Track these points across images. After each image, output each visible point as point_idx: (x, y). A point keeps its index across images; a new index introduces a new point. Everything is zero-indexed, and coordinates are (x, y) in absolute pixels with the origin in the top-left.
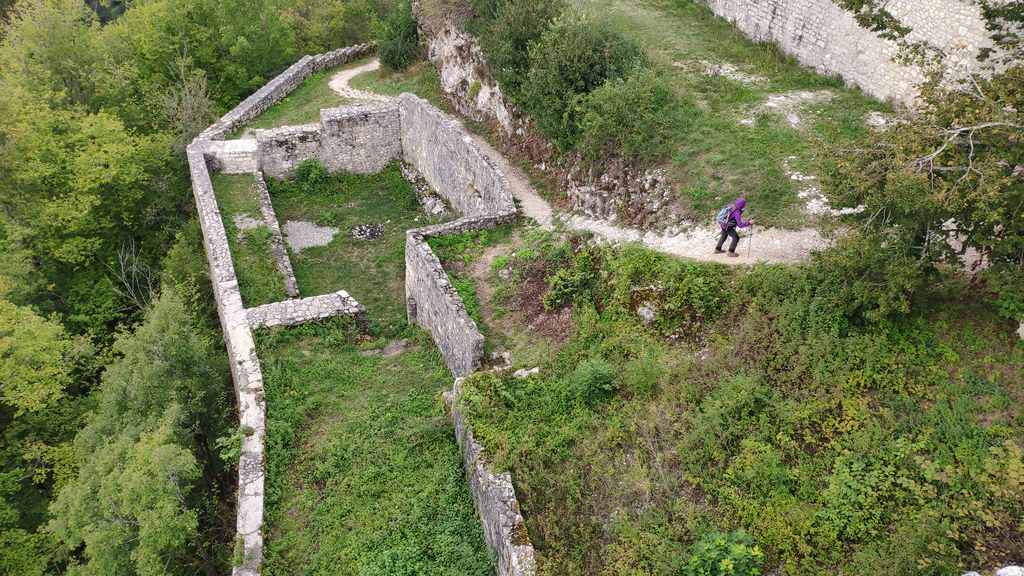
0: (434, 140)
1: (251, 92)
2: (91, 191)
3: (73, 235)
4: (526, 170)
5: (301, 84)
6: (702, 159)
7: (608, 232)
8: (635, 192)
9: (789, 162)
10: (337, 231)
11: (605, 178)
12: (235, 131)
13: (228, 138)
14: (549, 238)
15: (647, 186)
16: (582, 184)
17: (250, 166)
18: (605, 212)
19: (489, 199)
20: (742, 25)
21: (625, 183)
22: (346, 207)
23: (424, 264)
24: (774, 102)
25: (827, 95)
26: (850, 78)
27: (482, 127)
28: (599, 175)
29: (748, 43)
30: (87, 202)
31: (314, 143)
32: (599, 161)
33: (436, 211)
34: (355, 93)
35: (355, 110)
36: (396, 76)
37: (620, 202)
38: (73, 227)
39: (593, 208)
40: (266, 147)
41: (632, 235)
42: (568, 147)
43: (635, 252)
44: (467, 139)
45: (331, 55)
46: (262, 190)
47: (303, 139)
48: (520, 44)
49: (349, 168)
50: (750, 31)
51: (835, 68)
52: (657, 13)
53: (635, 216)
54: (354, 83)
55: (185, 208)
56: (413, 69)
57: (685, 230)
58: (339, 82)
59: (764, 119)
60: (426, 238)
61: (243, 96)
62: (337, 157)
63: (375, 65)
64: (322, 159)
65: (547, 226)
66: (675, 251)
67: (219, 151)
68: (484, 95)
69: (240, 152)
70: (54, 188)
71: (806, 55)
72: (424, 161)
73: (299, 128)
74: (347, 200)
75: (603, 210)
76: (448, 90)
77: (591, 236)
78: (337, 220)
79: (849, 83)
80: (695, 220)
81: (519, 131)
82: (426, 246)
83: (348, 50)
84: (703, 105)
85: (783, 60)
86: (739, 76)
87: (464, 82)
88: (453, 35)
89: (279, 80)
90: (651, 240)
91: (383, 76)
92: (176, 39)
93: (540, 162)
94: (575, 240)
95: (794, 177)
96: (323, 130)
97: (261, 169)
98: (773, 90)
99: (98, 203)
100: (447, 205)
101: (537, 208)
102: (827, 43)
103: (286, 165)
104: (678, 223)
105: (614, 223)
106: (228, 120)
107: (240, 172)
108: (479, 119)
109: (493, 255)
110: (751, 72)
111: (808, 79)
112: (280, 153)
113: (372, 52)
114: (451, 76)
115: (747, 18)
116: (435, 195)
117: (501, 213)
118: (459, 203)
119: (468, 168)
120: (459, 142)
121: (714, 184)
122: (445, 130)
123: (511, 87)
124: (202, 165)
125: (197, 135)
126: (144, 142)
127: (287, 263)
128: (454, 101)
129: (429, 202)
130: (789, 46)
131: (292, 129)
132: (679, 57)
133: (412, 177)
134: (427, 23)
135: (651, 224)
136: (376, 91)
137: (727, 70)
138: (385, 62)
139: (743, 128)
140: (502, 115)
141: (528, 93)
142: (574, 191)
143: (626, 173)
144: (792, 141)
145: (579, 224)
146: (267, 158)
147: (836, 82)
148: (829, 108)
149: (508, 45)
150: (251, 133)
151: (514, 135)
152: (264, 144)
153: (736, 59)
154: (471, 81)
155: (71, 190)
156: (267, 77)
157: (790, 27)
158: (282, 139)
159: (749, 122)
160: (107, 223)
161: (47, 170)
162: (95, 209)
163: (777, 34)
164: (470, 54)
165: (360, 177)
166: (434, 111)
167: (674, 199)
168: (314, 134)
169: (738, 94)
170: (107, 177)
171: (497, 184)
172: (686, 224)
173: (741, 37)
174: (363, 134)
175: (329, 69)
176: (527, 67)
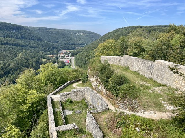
0: (91, 95)
1: (59, 87)
2: (30, 103)
4: (109, 100)
5: (68, 85)
6: (144, 98)
7: (127, 112)
8: (131, 104)
9: (161, 99)
10: (73, 112)
11: (125, 102)
12: (55, 94)
14: (115, 113)
15: (134, 103)
16: (121, 103)
17: (58, 99)
19: (102, 105)
20: (146, 76)
21: (129, 102)
23: (91, 118)
24: (155, 89)
25: (164, 88)
26: (168, 85)
27: (100, 92)
28: (124, 101)
29: (147, 79)
31: (70, 95)
32: (124, 98)
33: (91, 108)
34: (77, 87)
35: (77, 90)
36: (84, 84)
37: (129, 106)
39: (123, 107)
40: (61, 96)
41: (132, 113)
42: (117, 96)
43: (133, 116)
44: (98, 94)
45: (73, 81)
46: (60, 104)
47: (68, 95)
48: (108, 78)
49: (76, 100)
50: (148, 77)
51: (165, 83)
52: (130, 74)
53: (132, 109)
54: (77, 85)
56: (87, 83)
57: (143, 112)
58: (74, 85)
59: (154, 91)
62: (73, 98)
64: (71, 98)
65: (114, 111)
66: (141, 116)
67: (53, 97)
68: (100, 87)
71: (159, 81)
72: (89, 99)
74: (75, 106)
75: (125, 108)
76: (94, 86)
77: (124, 113)
78: (73, 110)
80: (145, 110)
81: (107, 93)
82: (91, 114)
83: (76, 80)
84: (142, 89)
85: (154, 81)
86: (147, 84)
87: (97, 85)
88: (95, 77)
89: (64, 85)
90: (136, 114)
91: (82, 84)
93: (111, 99)
94: (120, 113)
95: (162, 102)
96: (72, 93)
97: (60, 100)
98: (154, 87)
99: (30, 106)
100: (93, 107)
101: (111, 107)
102: (162, 79)
103: (65, 99)
104: (141, 110)
105: (128, 110)
106: (55, 91)
107: (56, 100)
110: (149, 84)
111: (160, 85)
112: (64, 97)
113: (80, 80)
114: (94, 84)
117: (105, 108)
118: (96, 106)
119: (98, 100)
120: (96, 95)
121: (147, 103)
122: (94, 93)
123: (105, 86)
124: (50, 99)
125: (49, 94)
126: (40, 95)
128: (95, 88)
129: (90, 106)
131: (66, 93)
132: (135, 81)
133: (87, 101)
134: (89, 76)
135: (136, 110)
136: (81, 87)
137: (145, 83)
138: (82, 82)
139: (150, 93)
140: (104, 90)
141: (109, 87)
142: (119, 104)
144: (160, 96)
145: (122, 110)
146: (61, 98)
147: (166, 85)
148: (166, 90)
149: (105, 78)
150: (59, 94)
153: (146, 81)
154: (98, 84)
155: (26, 103)
157: (155, 76)
158: (64, 95)
159: (151, 92)
161: (22, 100)
163: (153, 77)
164: (98, 80)
166: (91, 90)
167: (139, 106)
168: (70, 94)
169: (148, 87)
170: (32, 101)
171: (104, 102)
172: (143, 111)
174: (79, 94)
175: (73, 83)
176: (109, 82)
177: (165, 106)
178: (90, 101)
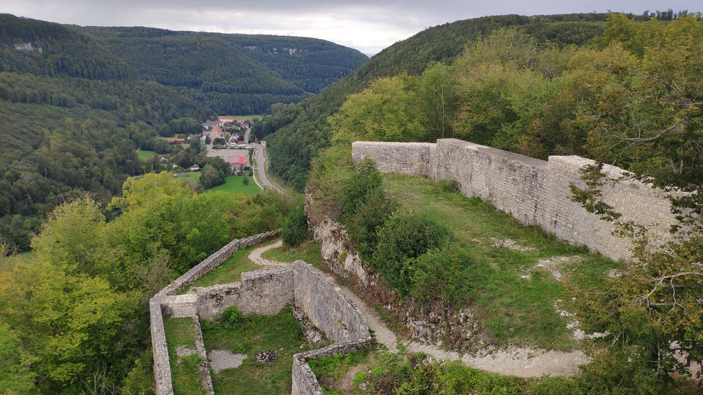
0: (315, 290)
1: (197, 263)
2: (81, 331)
3: (65, 361)
4: (377, 310)
5: (230, 256)
6: (497, 302)
7: (437, 354)
8: (453, 325)
9: (558, 304)
10: (245, 357)
11: (432, 315)
12: (183, 289)
13: (178, 294)
14: (395, 359)
15: (461, 320)
16: (417, 319)
17: (191, 312)
18: (434, 340)
19: (352, 330)
20: (516, 215)
21: (446, 318)
22: (253, 339)
23: (305, 380)
24: (543, 264)
25: (578, 258)
26: (592, 247)
27: (348, 281)
28: (428, 312)
29: (521, 226)
30: (79, 338)
31: (235, 296)
32: (427, 303)
33: (315, 340)
34: (266, 262)
35: (264, 273)
36: (292, 250)
37: (443, 332)
38: (66, 356)
39: (426, 336)
40: (203, 299)
41: (454, 356)
42: (405, 293)
43: (457, 368)
44: (338, 289)
45: (251, 238)
46: (197, 328)
47: (228, 293)
48: (371, 228)
49: (258, 311)
50: (522, 219)
51: (581, 241)
52: (459, 209)
53: (454, 342)
54: (264, 256)
55: (143, 342)
56: (303, 245)
57: (491, 353)
58: (255, 255)
59: (537, 275)
60: (307, 360)
61: (192, 266)
62: (250, 304)
63: (279, 243)
64: (239, 306)
65: (394, 350)
66: (484, 368)
67: (171, 302)
68: (349, 260)
69: (184, 303)
70: (57, 328)
71: (561, 233)
72: (308, 305)
73: (226, 285)
74: (254, 334)
75: (432, 338)
76: (326, 258)
77: (425, 357)
78: (246, 349)
79: (593, 250)
80: (498, 345)
81: (372, 283)
82: (307, 366)
83: (263, 235)
84: (494, 266)
85: (545, 236)
86: (517, 247)
87: (336, 253)
88: (330, 224)
89: (216, 255)
90: (467, 360)
91: (284, 250)
92: (152, 230)
93: (387, 304)
94: (413, 360)
95: (562, 314)
96: (242, 287)
97: (198, 314)
98: (541, 256)
99: (86, 338)
100: (323, 335)
101: (385, 336)
102: (573, 225)
103: (215, 311)
104: (486, 347)
105: (441, 348)
106: (179, 282)
107: (184, 316)
108: (346, 276)
109: (355, 372)
110: (525, 245)
111: (563, 248)
112: (212, 303)
113: (277, 235)
114: (328, 250)
115: (519, 211)
116: (315, 328)
117: (360, 340)
118: (331, 334)
119: (338, 310)
120: (332, 291)
121: (507, 319)
122: (323, 284)
123: (366, 255)
124: (159, 312)
125: (157, 292)
126: (122, 297)
127: (210, 381)
128: (330, 264)
129: (311, 334)
130: (549, 228)
131: (221, 286)
132: (475, 235)
133: (299, 316)
134: (313, 217)
135: (467, 348)
136: (279, 260)
137: (509, 243)
138: (286, 242)
139: (523, 281)
140: (361, 273)
141: (378, 258)
142: (411, 324)
143: (446, 311)
144: (557, 289)
145: (416, 348)
146: (203, 306)
147: (584, 250)
148: (581, 267)
149: (364, 229)
150: (194, 290)
151: (369, 286)
152: (202, 297)
153: (514, 236)
154: (341, 252)
155: (69, 329)
156: (209, 253)
157: (547, 216)
158: (214, 293)
159: (528, 277)
160: (89, 352)
161: (55, 316)
162: (83, 343)
163: (540, 221)
164: (340, 235)
165: (264, 317)
166: (316, 272)
167: (481, 330)
168: (236, 289)
169: (517, 259)
170: (93, 320)
171: (358, 319)
172: (491, 348)
173: (516, 223)
174: (268, 288)
175: (249, 247)
176: (376, 242)
177: (569, 326)
178: (311, 315)
